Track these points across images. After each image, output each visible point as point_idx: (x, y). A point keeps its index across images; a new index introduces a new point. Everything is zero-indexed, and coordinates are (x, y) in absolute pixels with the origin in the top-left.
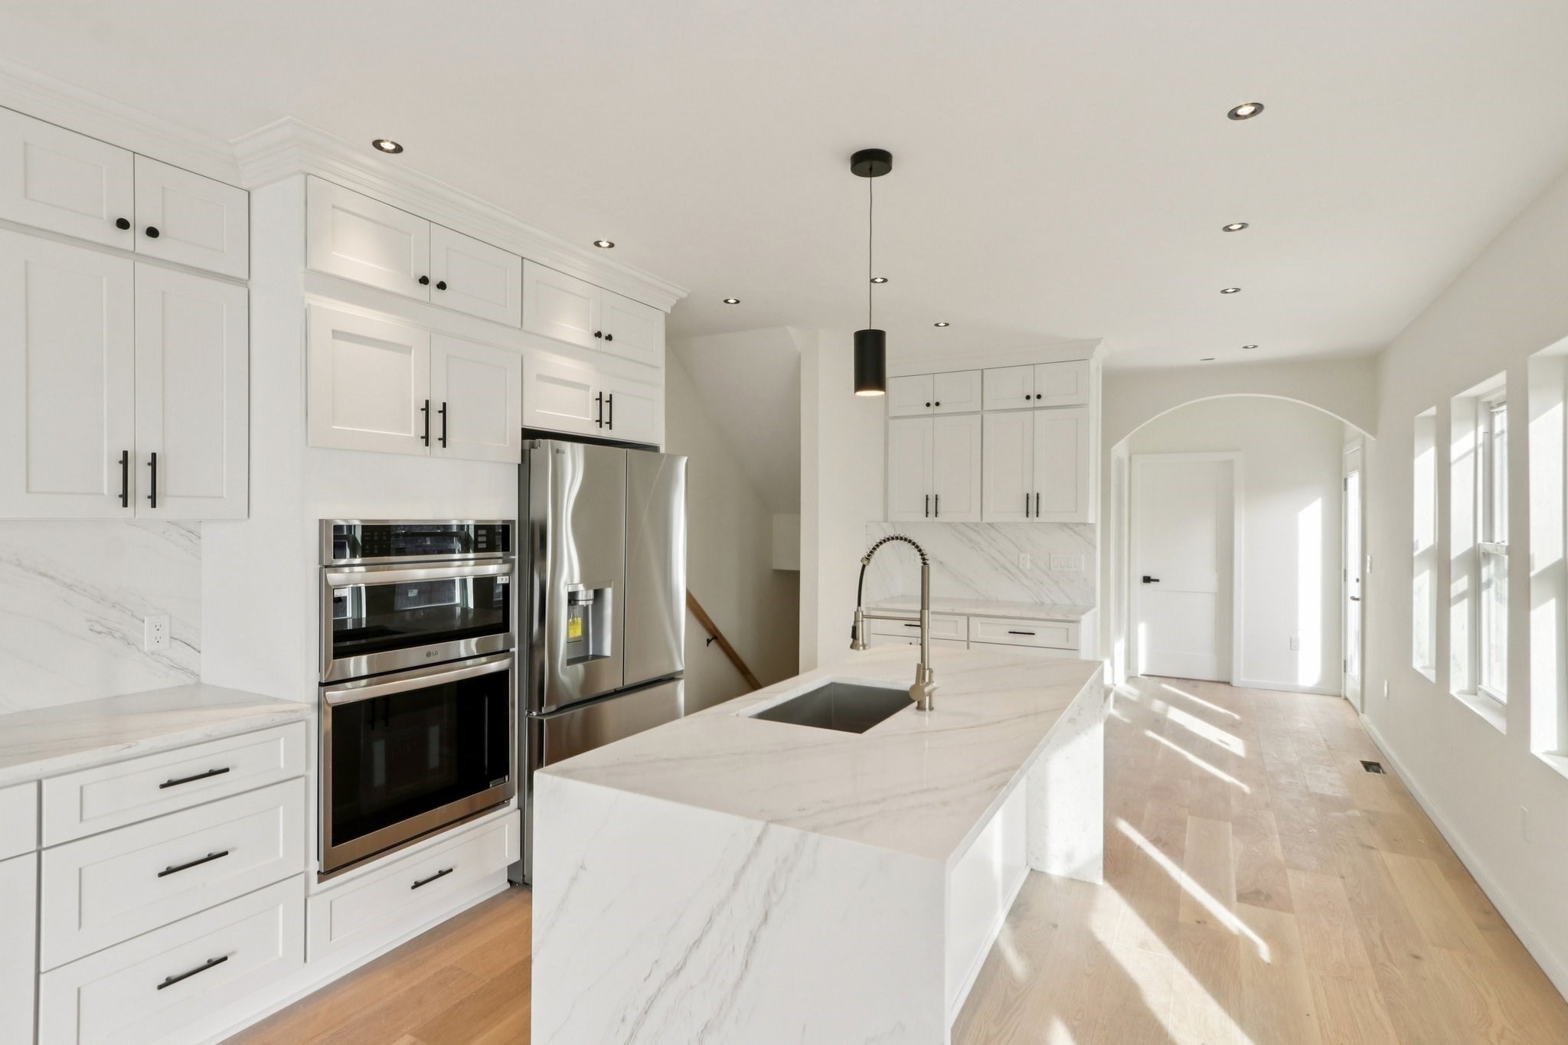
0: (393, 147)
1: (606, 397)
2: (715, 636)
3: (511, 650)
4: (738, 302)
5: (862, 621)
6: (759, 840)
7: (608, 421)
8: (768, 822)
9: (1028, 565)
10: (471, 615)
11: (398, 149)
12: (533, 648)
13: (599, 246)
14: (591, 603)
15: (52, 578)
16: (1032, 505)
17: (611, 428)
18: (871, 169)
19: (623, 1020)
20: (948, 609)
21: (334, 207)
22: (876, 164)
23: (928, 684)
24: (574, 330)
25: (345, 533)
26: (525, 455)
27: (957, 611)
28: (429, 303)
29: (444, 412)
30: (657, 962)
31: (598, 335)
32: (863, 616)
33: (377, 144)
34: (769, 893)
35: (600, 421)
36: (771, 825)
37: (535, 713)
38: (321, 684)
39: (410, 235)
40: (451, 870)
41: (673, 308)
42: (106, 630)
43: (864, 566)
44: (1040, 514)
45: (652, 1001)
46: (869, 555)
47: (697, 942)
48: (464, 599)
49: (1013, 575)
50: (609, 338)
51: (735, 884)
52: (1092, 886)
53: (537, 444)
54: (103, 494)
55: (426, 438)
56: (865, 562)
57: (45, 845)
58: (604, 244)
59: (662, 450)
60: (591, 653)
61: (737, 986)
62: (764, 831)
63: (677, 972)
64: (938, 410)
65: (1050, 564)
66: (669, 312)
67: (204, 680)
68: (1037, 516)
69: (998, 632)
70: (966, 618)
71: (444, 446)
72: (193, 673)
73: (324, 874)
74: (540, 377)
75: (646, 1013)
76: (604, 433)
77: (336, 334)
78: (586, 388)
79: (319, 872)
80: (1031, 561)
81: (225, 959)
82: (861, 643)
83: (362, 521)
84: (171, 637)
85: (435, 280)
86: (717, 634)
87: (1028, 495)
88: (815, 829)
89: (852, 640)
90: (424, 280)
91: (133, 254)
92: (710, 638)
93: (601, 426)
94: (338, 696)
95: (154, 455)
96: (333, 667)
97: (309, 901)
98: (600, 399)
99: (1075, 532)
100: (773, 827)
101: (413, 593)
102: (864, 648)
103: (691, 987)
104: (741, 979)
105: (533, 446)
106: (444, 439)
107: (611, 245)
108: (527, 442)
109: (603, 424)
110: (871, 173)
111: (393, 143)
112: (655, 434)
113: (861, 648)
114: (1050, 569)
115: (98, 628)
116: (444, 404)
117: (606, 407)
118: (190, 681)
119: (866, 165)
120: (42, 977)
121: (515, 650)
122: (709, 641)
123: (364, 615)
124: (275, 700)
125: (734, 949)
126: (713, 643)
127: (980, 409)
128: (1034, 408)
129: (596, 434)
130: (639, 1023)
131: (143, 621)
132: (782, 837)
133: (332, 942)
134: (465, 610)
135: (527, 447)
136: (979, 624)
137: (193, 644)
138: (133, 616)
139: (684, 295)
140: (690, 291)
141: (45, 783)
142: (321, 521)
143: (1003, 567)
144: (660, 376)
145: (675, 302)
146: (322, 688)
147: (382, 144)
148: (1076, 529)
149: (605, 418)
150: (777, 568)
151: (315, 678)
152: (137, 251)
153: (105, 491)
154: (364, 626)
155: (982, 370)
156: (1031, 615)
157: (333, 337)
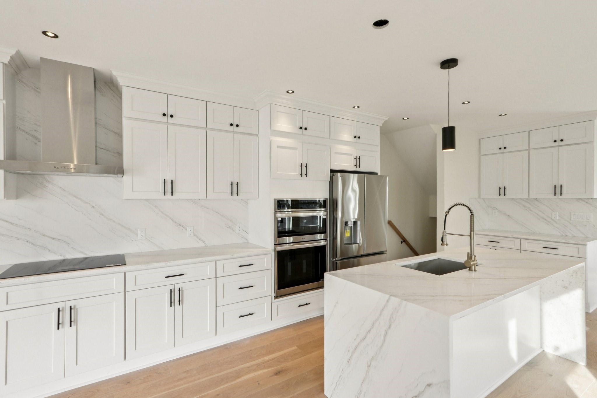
0: (292, 92)
1: (358, 157)
2: (404, 240)
3: (327, 239)
4: (408, 118)
5: (446, 235)
6: (388, 301)
7: (359, 165)
8: (390, 296)
9: (558, 218)
10: (321, 229)
11: (293, 92)
12: (334, 239)
13: (355, 108)
14: (352, 225)
15: (218, 213)
16: (558, 190)
17: (360, 168)
18: (449, 66)
19: (349, 351)
20: (510, 235)
21: (277, 111)
22: (451, 64)
23: (474, 261)
24: (347, 137)
25: (285, 203)
26: (331, 178)
27: (514, 236)
28: (302, 134)
29: (306, 166)
30: (358, 335)
31: (355, 137)
32: (447, 234)
33: (288, 92)
34: (391, 318)
35: (356, 166)
36: (391, 297)
37: (334, 260)
38: (275, 245)
39: (297, 115)
40: (309, 304)
41: (383, 124)
42: (228, 227)
43: (446, 215)
44: (562, 194)
45: (356, 347)
46: (448, 211)
47: (369, 331)
48: (319, 224)
49: (549, 222)
50: (359, 138)
51: (380, 314)
52: (575, 364)
53: (334, 175)
54: (227, 193)
55: (302, 174)
56: (447, 213)
57: (217, 277)
58: (356, 107)
59: (379, 174)
60: (353, 242)
61: (382, 346)
62: (389, 299)
63: (364, 339)
64: (505, 150)
65: (571, 218)
66: (381, 126)
67: (249, 242)
68: (561, 195)
69: (538, 246)
70: (519, 239)
71: (307, 176)
72: (247, 240)
73: (277, 297)
74: (336, 153)
75: (355, 350)
76: (358, 169)
77: (278, 147)
78: (351, 155)
79: (274, 296)
80: (559, 216)
81: (253, 314)
82: (445, 243)
83: (291, 199)
84: (242, 230)
85: (304, 128)
86: (405, 240)
87: (555, 185)
88: (405, 300)
89: (442, 242)
90: (301, 128)
91: (234, 132)
92: (402, 241)
93: (356, 167)
94: (279, 248)
95: (238, 182)
96: (279, 241)
97: (272, 304)
98: (356, 158)
99: (587, 202)
100: (392, 298)
101: (305, 221)
102: (447, 246)
103: (368, 345)
104: (382, 345)
105: (333, 175)
106: (306, 174)
107: (359, 107)
108: (332, 174)
109: (357, 166)
110: (449, 67)
111: (292, 91)
112: (377, 169)
113: (445, 245)
114: (571, 220)
115: (227, 226)
116: (307, 164)
117: (358, 160)
118: (246, 241)
119: (447, 65)
120: (217, 307)
121: (328, 239)
122: (402, 242)
123: (291, 227)
124: (264, 248)
125: (380, 335)
126: (403, 243)
127: (528, 148)
128: (559, 146)
129: (354, 170)
130: (353, 353)
131: (236, 225)
132: (395, 301)
133: (278, 316)
134: (320, 227)
135: (332, 175)
136: (527, 243)
137: (247, 232)
138: (234, 223)
139: (387, 119)
140: (389, 118)
141: (217, 261)
142: (274, 199)
143: (543, 218)
144: (378, 149)
145: (383, 122)
146: (275, 246)
147: (289, 92)
148: (587, 201)
149: (358, 164)
150: (431, 216)
151: (273, 242)
152: (235, 131)
153: (228, 192)
154: (291, 230)
155: (529, 131)
156: (556, 240)
157: (277, 148)
